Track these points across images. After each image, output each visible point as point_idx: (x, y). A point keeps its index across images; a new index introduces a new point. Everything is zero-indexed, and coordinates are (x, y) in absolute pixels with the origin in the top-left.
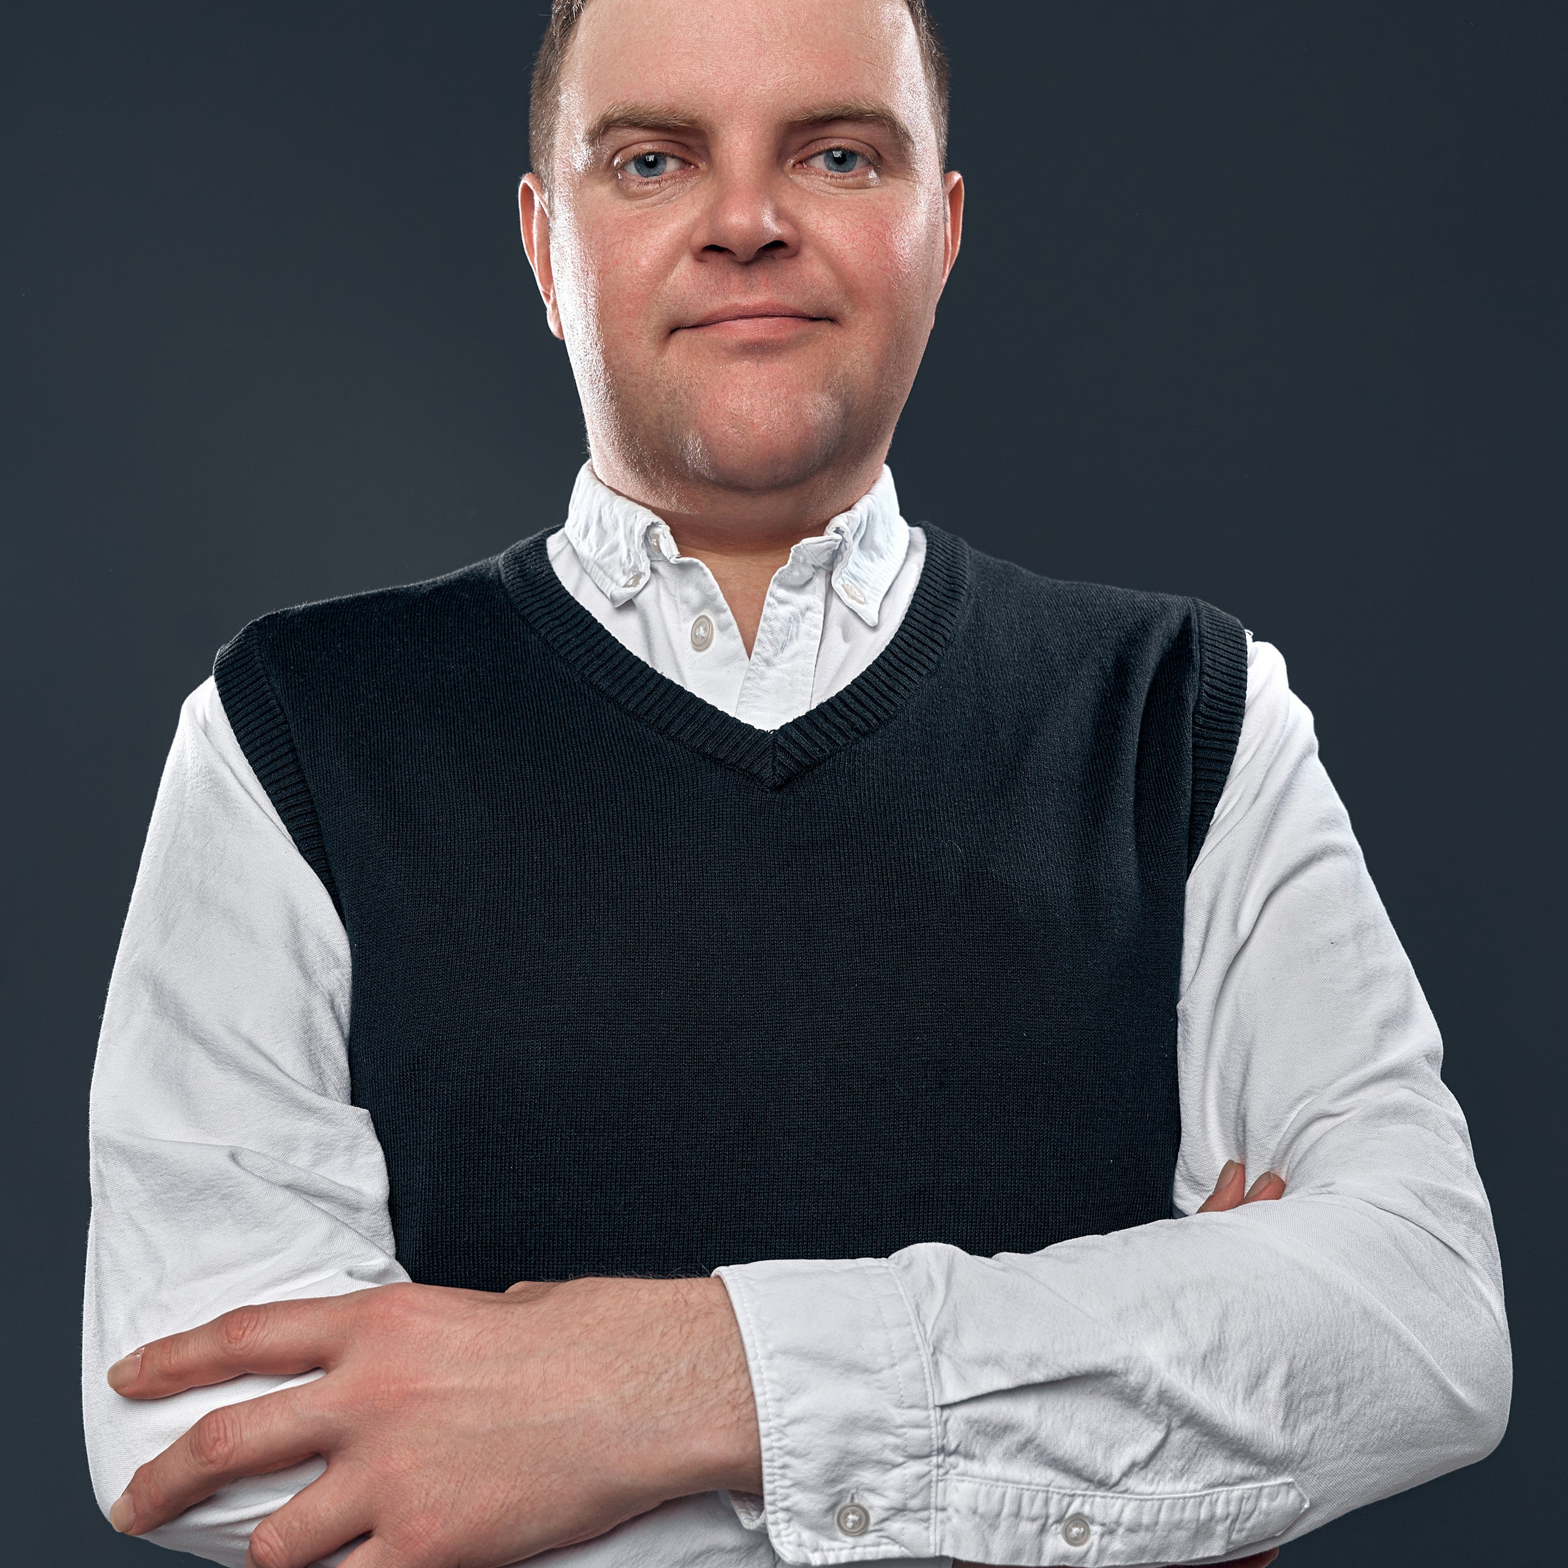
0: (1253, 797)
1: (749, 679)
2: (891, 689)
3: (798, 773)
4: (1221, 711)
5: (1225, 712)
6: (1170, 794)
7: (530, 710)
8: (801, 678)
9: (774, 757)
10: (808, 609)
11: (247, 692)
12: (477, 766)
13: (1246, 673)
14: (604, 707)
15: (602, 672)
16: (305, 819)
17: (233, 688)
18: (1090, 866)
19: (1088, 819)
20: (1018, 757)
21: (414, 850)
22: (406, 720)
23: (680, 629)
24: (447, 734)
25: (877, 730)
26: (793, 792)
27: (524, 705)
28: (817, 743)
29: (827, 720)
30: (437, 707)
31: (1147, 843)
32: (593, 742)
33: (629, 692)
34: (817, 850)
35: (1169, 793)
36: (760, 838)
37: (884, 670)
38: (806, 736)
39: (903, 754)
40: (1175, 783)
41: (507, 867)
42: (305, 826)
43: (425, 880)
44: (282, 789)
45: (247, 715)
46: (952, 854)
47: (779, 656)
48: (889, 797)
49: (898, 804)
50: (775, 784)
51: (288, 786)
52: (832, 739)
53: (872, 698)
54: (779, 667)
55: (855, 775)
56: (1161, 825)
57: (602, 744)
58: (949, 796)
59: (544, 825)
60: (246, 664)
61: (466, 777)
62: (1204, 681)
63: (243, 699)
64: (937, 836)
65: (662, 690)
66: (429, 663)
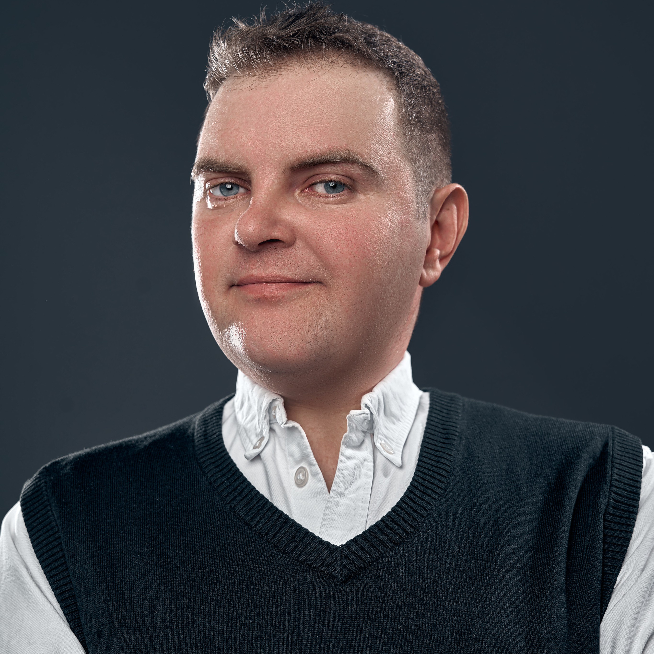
0: (641, 570)
1: (328, 508)
2: (415, 511)
3: (356, 571)
4: (623, 510)
5: (625, 511)
6: (588, 570)
7: (200, 531)
8: (361, 504)
9: (342, 563)
10: (365, 460)
11: (39, 515)
12: (168, 569)
13: (640, 482)
14: (242, 529)
15: (241, 505)
16: (71, 600)
17: (30, 512)
18: (536, 624)
19: (535, 592)
20: (492, 553)
21: (130, 624)
22: (129, 538)
23: (289, 473)
24: (151, 548)
25: (406, 539)
26: (353, 584)
27: (198, 527)
28: (368, 553)
29: (375, 537)
30: (147, 529)
31: (574, 602)
32: (236, 553)
33: (256, 519)
34: (367, 621)
35: (588, 568)
36: (333, 614)
37: (411, 499)
38: (362, 548)
39: (421, 555)
40: (591, 562)
41: (184, 635)
42: (71, 605)
43: (136, 643)
44: (58, 581)
45: (38, 531)
46: (449, 621)
47: (348, 489)
48: (411, 584)
49: (417, 589)
50: (342, 580)
51: (61, 579)
52: (378, 549)
53: (403, 519)
54: (348, 496)
55: (391, 571)
56: (583, 590)
57: (241, 554)
58: (449, 582)
59: (206, 608)
60: (38, 496)
61: (161, 576)
62: (612, 491)
63: (36, 520)
64: (440, 609)
65: (276, 517)
66: (143, 497)
